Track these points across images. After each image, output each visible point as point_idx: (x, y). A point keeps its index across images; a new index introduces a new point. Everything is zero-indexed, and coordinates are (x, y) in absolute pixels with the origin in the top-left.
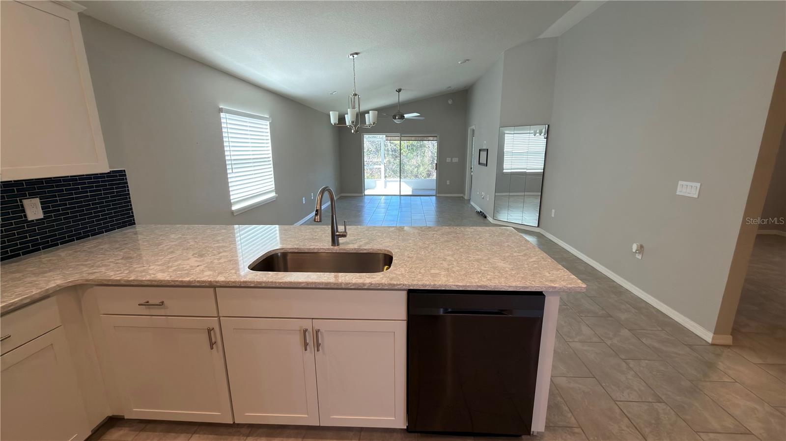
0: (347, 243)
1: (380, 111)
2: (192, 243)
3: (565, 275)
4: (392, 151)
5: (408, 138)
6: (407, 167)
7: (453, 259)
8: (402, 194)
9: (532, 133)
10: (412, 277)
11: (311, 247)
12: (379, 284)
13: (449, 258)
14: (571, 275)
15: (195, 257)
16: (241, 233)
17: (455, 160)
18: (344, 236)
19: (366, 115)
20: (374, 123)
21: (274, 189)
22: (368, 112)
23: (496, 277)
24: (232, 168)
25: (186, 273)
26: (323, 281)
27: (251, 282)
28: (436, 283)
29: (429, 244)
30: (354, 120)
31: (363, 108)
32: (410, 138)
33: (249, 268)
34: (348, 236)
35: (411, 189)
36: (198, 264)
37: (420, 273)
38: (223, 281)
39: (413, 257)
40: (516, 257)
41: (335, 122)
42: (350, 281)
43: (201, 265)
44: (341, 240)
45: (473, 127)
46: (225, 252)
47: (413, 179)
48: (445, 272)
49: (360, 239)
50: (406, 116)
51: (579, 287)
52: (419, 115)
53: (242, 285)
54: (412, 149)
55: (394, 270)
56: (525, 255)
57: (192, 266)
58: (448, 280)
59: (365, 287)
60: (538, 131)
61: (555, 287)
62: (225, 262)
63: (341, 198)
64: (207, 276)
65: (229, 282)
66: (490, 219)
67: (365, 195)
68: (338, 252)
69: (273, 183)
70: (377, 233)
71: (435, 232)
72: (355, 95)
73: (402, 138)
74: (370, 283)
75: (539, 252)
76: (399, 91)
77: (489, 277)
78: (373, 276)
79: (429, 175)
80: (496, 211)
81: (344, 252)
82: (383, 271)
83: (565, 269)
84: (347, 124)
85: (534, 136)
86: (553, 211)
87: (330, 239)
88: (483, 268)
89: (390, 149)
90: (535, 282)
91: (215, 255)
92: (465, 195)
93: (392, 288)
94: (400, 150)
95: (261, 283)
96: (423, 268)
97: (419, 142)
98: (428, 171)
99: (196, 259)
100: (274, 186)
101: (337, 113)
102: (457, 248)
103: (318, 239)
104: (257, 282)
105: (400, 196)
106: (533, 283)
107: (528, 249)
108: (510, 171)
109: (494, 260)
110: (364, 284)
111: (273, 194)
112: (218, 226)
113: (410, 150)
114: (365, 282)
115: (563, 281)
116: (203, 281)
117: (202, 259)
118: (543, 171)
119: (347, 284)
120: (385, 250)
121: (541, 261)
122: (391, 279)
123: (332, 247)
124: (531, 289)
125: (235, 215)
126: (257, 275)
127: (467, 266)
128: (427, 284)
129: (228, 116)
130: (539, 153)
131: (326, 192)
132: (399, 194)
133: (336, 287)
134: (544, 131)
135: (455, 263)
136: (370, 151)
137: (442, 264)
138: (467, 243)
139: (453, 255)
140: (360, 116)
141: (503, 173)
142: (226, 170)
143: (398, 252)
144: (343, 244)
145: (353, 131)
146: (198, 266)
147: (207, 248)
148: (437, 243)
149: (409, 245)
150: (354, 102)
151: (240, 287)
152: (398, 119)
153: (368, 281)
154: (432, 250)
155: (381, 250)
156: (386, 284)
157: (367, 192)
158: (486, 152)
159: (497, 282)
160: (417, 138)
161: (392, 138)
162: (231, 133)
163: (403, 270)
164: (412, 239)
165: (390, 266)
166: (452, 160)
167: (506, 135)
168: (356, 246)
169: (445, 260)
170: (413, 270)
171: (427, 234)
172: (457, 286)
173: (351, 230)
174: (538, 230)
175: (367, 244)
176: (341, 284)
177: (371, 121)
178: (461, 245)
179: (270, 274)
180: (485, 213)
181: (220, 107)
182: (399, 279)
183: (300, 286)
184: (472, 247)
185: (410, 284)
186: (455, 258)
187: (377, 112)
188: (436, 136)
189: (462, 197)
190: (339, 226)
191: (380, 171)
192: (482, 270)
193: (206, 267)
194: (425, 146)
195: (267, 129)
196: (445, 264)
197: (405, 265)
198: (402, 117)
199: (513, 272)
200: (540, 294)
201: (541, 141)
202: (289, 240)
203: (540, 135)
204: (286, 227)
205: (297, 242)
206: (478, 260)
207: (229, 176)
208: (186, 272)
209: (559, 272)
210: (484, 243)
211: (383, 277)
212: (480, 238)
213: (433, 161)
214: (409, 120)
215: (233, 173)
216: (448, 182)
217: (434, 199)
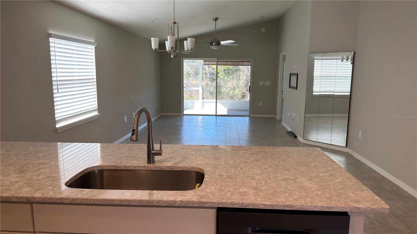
0: (163, 161)
1: (198, 38)
2: (14, 160)
3: (369, 196)
4: (210, 74)
5: (224, 63)
6: (223, 90)
7: (261, 178)
8: (217, 114)
9: (339, 59)
10: (221, 196)
11: (127, 165)
12: (190, 202)
13: (257, 177)
14: (375, 196)
15: (16, 173)
16: (63, 149)
17: (268, 83)
18: (159, 154)
19: (185, 42)
20: (192, 49)
21: (97, 108)
22: (186, 39)
23: (303, 197)
24: (58, 88)
25: (5, 189)
26: (136, 198)
27: (66, 199)
28: (244, 202)
29: (239, 163)
30: (174, 46)
31: (182, 35)
32: (227, 63)
33: (66, 185)
34: (163, 154)
35: (227, 110)
36: (18, 181)
37: (229, 191)
38: (39, 198)
39: (223, 175)
40: (323, 178)
41: (156, 47)
42: (162, 199)
43: (20, 181)
44: (157, 158)
45: (284, 53)
46: (44, 168)
47: (229, 101)
48: (253, 190)
49: (175, 157)
50: (222, 43)
51: (382, 208)
52: (234, 42)
53: (58, 202)
54: (228, 73)
55: (205, 188)
56: (331, 175)
57: (11, 182)
58: (256, 199)
59: (177, 205)
60: (345, 57)
61: (360, 208)
62: (44, 178)
63: (161, 118)
64: (26, 192)
65: (45, 198)
66: (300, 139)
67: (184, 115)
68: (152, 169)
69: (96, 102)
70: (191, 151)
71: (246, 151)
72: (175, 23)
73: (219, 63)
74: (181, 201)
75: (345, 173)
76: (216, 19)
77: (295, 197)
78: (185, 194)
79: (243, 97)
80: (306, 131)
81: (159, 169)
82: (195, 188)
83: (369, 190)
84: (167, 49)
85: (341, 62)
86: (360, 132)
87: (146, 156)
88: (290, 188)
89: (208, 73)
90: (339, 202)
91: (34, 172)
92: (276, 115)
93: (201, 206)
94: (217, 73)
95: (76, 199)
96: (233, 186)
97: (234, 66)
98: (243, 93)
99: (17, 175)
100: (97, 105)
101: (158, 39)
102: (266, 167)
103: (134, 157)
104: (72, 199)
105: (216, 115)
106: (338, 203)
107: (334, 170)
108: (319, 94)
109: (301, 180)
110: (175, 202)
111: (96, 113)
112: (40, 144)
113: (226, 74)
114: (176, 200)
115: (367, 202)
116: (21, 197)
117: (22, 175)
118: (349, 94)
119: (159, 201)
120: (198, 168)
121: (346, 181)
122: (201, 197)
123: (147, 165)
124: (336, 209)
125: (59, 132)
126: (73, 192)
127: (275, 185)
128: (236, 202)
129: (57, 40)
130: (345, 77)
131: (143, 113)
132: (215, 114)
133: (148, 204)
134: (350, 57)
135: (263, 182)
136: (189, 75)
137: (250, 182)
138: (275, 163)
139: (261, 174)
140: (179, 42)
141: (313, 95)
142: (52, 90)
143: (210, 170)
144: (158, 161)
145: (172, 56)
146: (18, 182)
147: (28, 165)
148: (247, 162)
149: (221, 163)
150: (174, 29)
151: (56, 203)
152: (214, 45)
153: (179, 198)
154: (242, 169)
155: (193, 168)
156: (196, 202)
157: (185, 112)
158: (296, 76)
159: (303, 202)
160: (233, 63)
161: (209, 63)
162: (58, 56)
163: (213, 188)
164: (224, 157)
165: (201, 183)
166: (264, 83)
167: (315, 61)
168: (169, 164)
169: (253, 179)
170: (223, 188)
171: (238, 153)
172: (264, 205)
173: (166, 148)
174: (346, 150)
175: (182, 161)
176: (153, 201)
177: (189, 47)
178: (269, 164)
179: (85, 191)
180: (295, 133)
181: (50, 32)
182: (209, 197)
183: (114, 204)
184: (280, 167)
185: (219, 202)
186: (263, 177)
187: (194, 39)
188: (250, 62)
189: (274, 117)
190: (154, 145)
191: (198, 93)
192: (288, 190)
193: (24, 183)
194: (240, 71)
195: (93, 52)
196: (254, 183)
197: (216, 183)
198: (219, 44)
199: (320, 193)
200: (345, 215)
201: (348, 65)
202: (107, 157)
203: (347, 61)
204: (106, 145)
205: (114, 160)
206: (285, 180)
207: (54, 96)
208: (6, 187)
209: (363, 193)
210: (292, 163)
211: (194, 195)
212: (288, 158)
213: (247, 84)
214: (224, 46)
215: (58, 92)
216: (261, 104)
217: (247, 119)
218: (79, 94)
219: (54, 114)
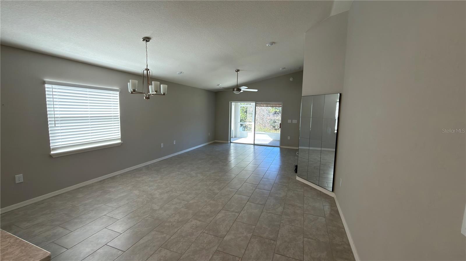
8: (256, 143)
17: (295, 121)
21: (120, 137)
24: (55, 123)
67: (231, 143)
69: (120, 133)
76: (238, 71)
100: (120, 136)
105: (254, 145)
111: (119, 141)
125: (56, 157)
132: (253, 143)
152: (236, 91)
166: (292, 121)
174: (333, 195)
181: (45, 80)
188: (281, 104)
195: (117, 97)
213: (278, 121)
215: (55, 126)
216: (289, 138)
217: (278, 149)
218: (91, 127)
219: (49, 144)
